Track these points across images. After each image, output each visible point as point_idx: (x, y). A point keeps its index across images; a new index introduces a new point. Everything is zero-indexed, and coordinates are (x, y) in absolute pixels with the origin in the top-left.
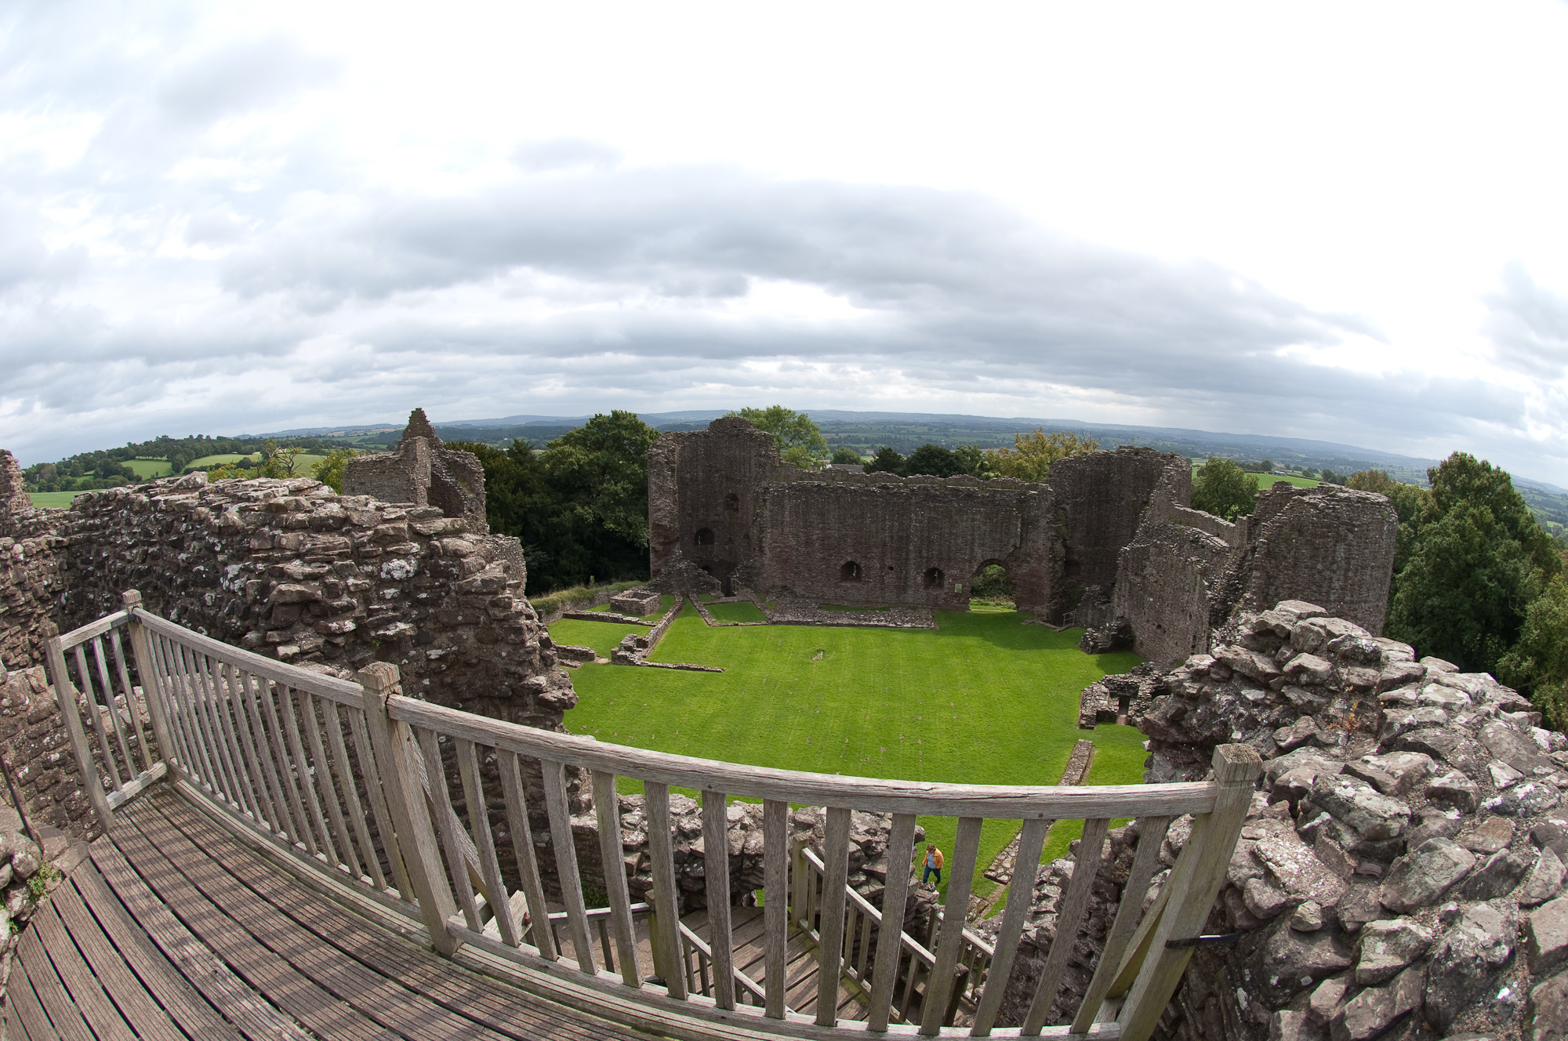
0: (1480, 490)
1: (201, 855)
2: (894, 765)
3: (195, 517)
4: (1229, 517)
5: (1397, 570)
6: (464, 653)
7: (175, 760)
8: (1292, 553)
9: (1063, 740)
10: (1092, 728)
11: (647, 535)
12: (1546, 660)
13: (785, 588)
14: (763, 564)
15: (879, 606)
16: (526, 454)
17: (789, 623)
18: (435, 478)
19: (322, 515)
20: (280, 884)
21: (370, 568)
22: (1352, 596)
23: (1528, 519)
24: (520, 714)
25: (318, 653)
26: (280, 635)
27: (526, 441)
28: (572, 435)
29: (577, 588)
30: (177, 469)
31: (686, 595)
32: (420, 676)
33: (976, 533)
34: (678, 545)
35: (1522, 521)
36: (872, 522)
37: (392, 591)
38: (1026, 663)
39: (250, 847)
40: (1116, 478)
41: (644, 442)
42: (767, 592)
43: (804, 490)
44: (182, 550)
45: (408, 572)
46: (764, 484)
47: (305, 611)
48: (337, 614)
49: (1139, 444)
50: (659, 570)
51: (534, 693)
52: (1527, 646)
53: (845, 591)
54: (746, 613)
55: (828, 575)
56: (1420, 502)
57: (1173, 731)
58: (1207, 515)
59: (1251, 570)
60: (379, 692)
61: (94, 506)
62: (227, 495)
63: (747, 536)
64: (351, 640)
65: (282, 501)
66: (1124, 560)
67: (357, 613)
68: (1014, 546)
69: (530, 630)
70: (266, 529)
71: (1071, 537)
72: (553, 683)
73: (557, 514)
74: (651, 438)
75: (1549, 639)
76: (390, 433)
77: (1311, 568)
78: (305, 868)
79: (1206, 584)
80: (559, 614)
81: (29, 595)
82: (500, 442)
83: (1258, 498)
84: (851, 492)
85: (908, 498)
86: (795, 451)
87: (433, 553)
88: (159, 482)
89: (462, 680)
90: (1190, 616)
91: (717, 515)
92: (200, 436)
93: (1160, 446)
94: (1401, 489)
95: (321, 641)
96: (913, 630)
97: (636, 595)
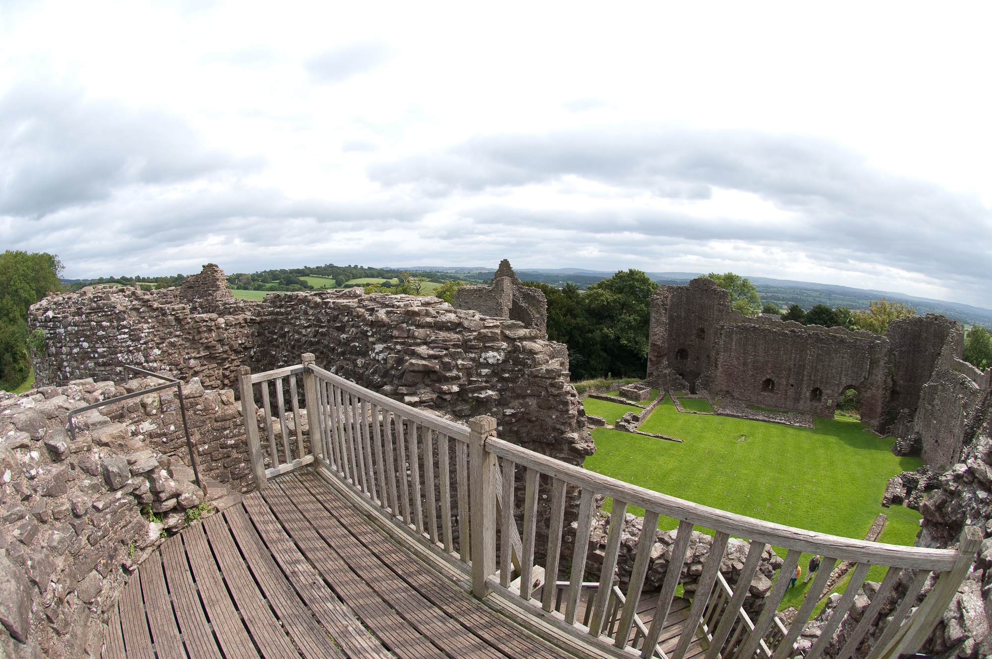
1: (326, 514)
3: (355, 314)
4: (981, 368)
6: (528, 414)
7: (321, 456)
9: (871, 513)
10: (888, 507)
11: (647, 350)
13: (728, 392)
14: (716, 376)
15: (782, 410)
16: (573, 293)
17: (727, 415)
18: (514, 303)
19: (443, 320)
20: (378, 538)
21: (473, 355)
24: (559, 454)
25: (432, 403)
26: (407, 390)
27: (574, 285)
28: (603, 283)
29: (599, 379)
30: (339, 284)
31: (667, 391)
32: (498, 424)
33: (844, 367)
34: (665, 358)
36: (784, 354)
37: (487, 370)
38: (861, 458)
39: (363, 513)
40: (924, 335)
41: (649, 290)
42: (717, 394)
43: (745, 329)
44: (344, 332)
45: (498, 360)
46: (721, 323)
47: (426, 377)
48: (448, 381)
49: (938, 312)
50: (652, 373)
51: (569, 443)
53: (763, 398)
54: (702, 406)
55: (755, 387)
57: (937, 514)
58: (971, 366)
59: (989, 406)
60: (481, 434)
61: (281, 301)
62: (378, 302)
63: (708, 356)
64: (455, 397)
65: (416, 309)
66: (924, 393)
67: (461, 382)
68: (865, 377)
69: (573, 404)
70: (405, 325)
71: (897, 374)
72: (582, 438)
73: (591, 331)
74: (653, 288)
76: (485, 273)
78: (398, 531)
79: (965, 414)
80: (586, 394)
81: (227, 348)
82: (557, 284)
84: (773, 332)
85: (806, 339)
86: (741, 303)
87: (516, 349)
88: (329, 291)
89: (524, 430)
90: (954, 436)
91: (691, 341)
92: (356, 266)
93: (949, 315)
95: (434, 396)
96: (800, 428)
97: (635, 388)
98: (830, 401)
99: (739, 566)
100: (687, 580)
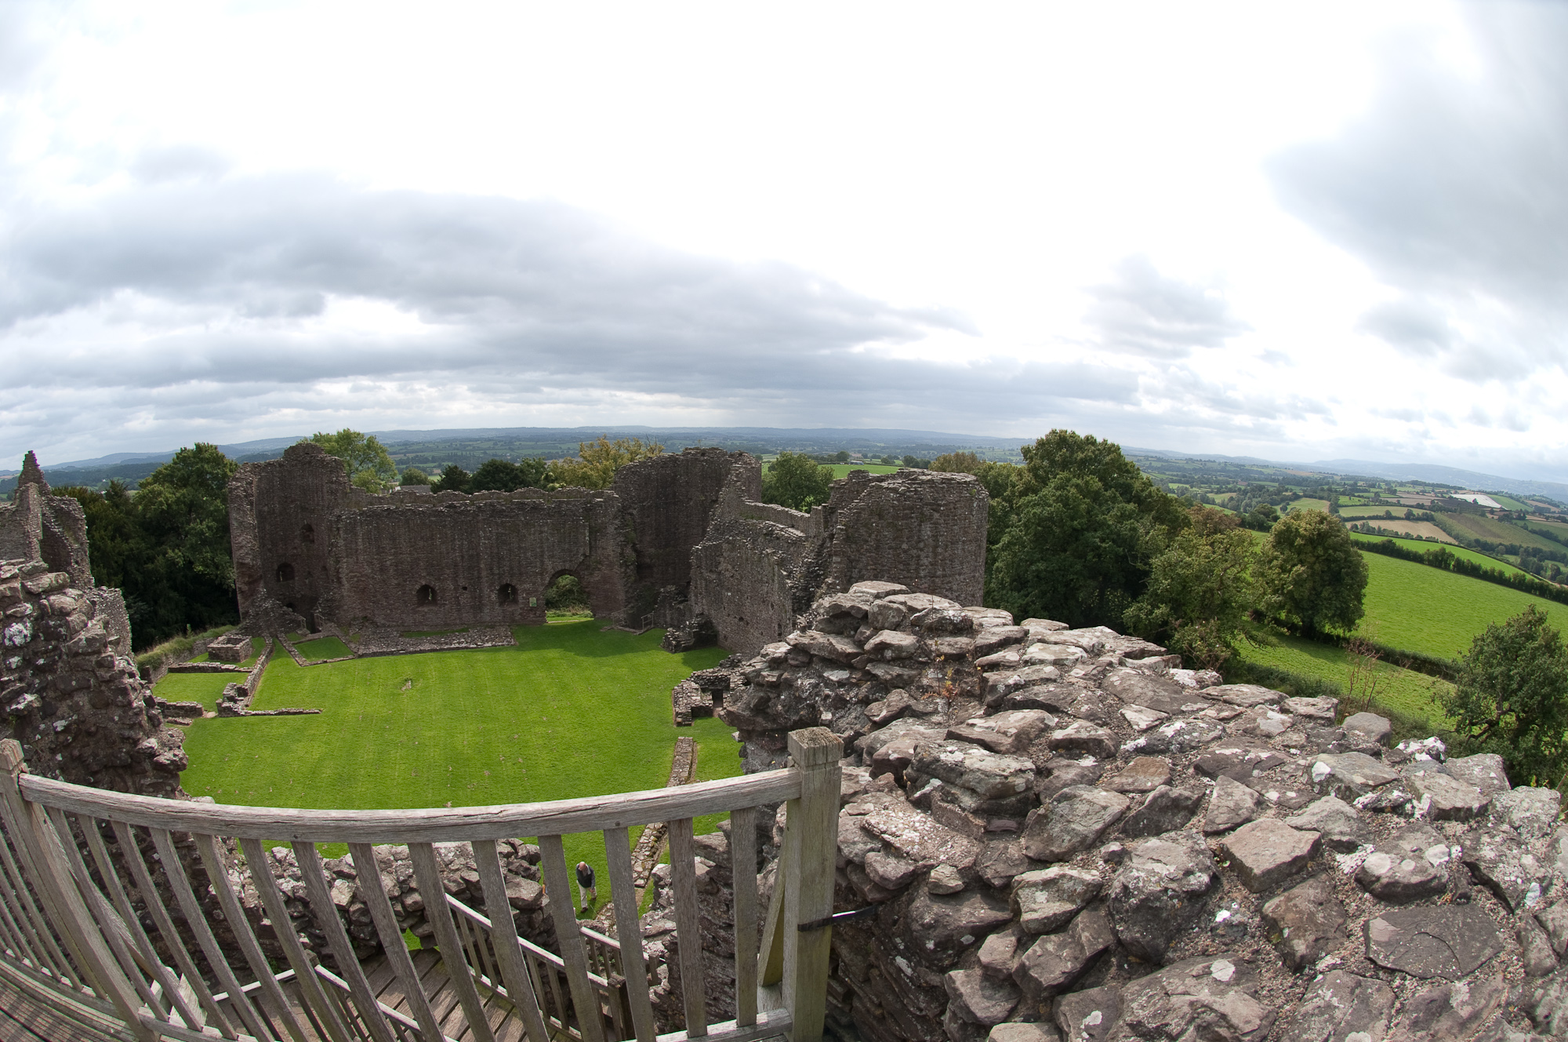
0: (1083, 463)
2: (502, 787)
4: (804, 508)
5: (992, 541)
6: (83, 722)
8: (873, 536)
9: (662, 740)
10: (690, 725)
11: (233, 574)
12: (1184, 605)
13: (365, 618)
14: (343, 596)
15: (458, 628)
16: (121, 496)
17: (374, 654)
18: (46, 529)
22: (944, 570)
23: (1144, 483)
24: (142, 782)
27: (121, 482)
28: (160, 473)
29: (176, 639)
31: (275, 636)
32: (53, 752)
33: (545, 545)
34: (262, 584)
35: (1137, 485)
36: (442, 543)
37: (16, 659)
38: (611, 669)
40: (683, 479)
41: (225, 475)
42: (350, 625)
43: (374, 515)
45: (26, 636)
46: (337, 512)
49: (705, 445)
50: (247, 612)
51: (149, 758)
52: (1157, 595)
53: (423, 616)
54: (332, 649)
55: (405, 602)
56: (1014, 478)
57: (760, 719)
58: (780, 508)
59: (830, 556)
60: (10, 772)
63: (325, 568)
66: (697, 559)
68: (584, 555)
69: (134, 689)
71: (641, 541)
72: (163, 745)
73: (152, 559)
74: (231, 471)
75: (1184, 587)
76: (9, 480)
77: (895, 549)
78: (21, 977)
79: (785, 573)
80: (164, 669)
82: (99, 484)
83: (832, 488)
84: (420, 513)
85: (475, 515)
86: (365, 475)
87: (43, 613)
89: (88, 751)
90: (772, 606)
91: (295, 548)
93: (728, 445)
94: (992, 468)
96: (494, 649)
97: (229, 641)
98: (533, 601)
99: (474, 877)
100: (411, 922)
